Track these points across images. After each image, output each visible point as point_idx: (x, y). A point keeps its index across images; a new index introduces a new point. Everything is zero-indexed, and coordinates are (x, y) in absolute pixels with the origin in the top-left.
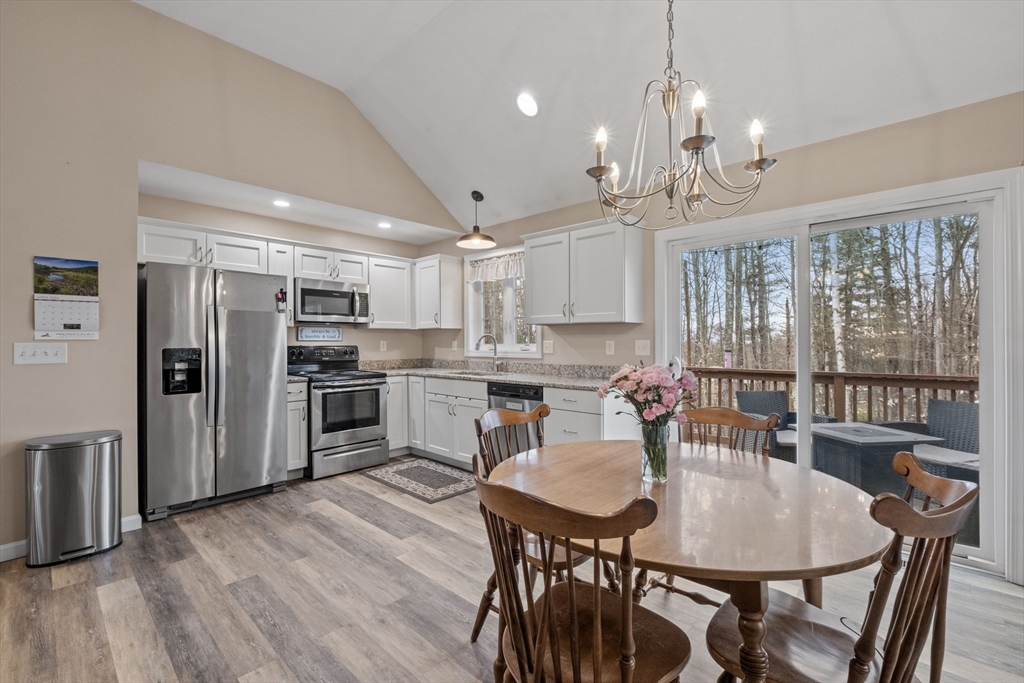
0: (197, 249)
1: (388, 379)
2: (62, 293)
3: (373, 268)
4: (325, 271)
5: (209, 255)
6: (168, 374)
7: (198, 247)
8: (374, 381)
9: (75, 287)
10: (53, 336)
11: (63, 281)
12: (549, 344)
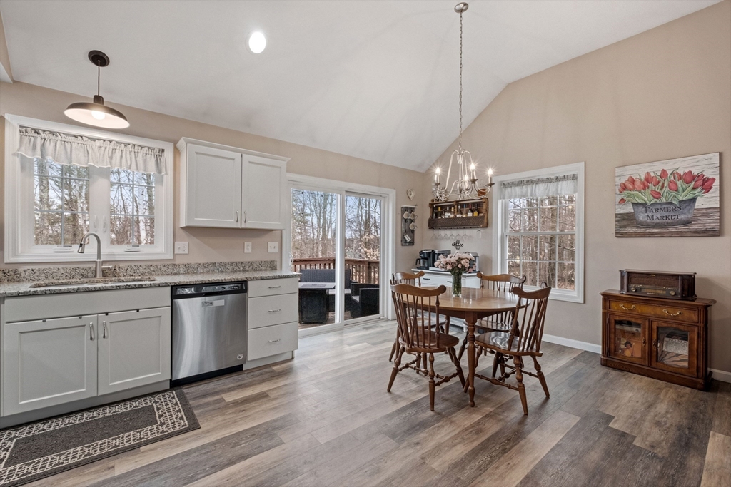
12: (183, 245)
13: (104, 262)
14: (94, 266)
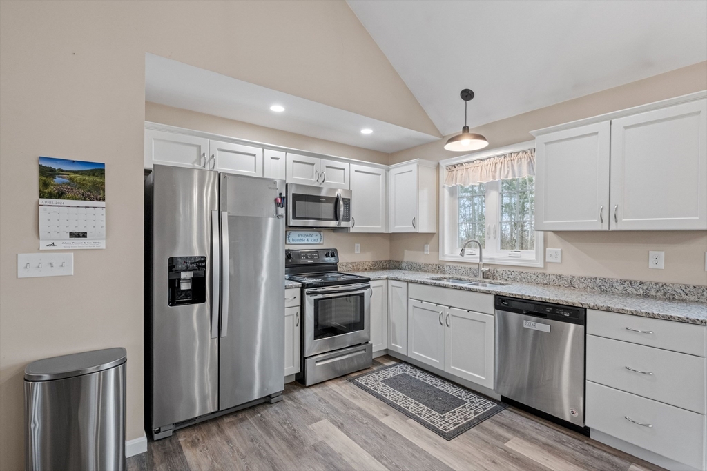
0: (201, 155)
1: (371, 283)
2: (68, 198)
3: (354, 174)
4: (312, 177)
5: (212, 161)
6: (174, 284)
7: (202, 153)
8: (360, 285)
9: (81, 191)
10: (59, 245)
11: (69, 184)
12: (556, 251)
13: (484, 265)
14: (477, 266)
